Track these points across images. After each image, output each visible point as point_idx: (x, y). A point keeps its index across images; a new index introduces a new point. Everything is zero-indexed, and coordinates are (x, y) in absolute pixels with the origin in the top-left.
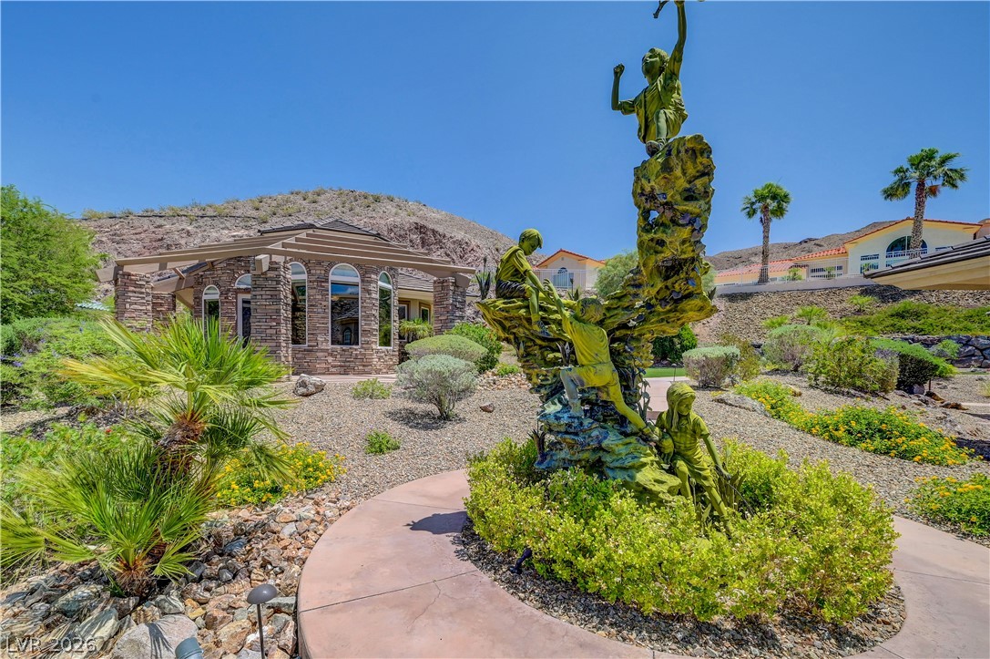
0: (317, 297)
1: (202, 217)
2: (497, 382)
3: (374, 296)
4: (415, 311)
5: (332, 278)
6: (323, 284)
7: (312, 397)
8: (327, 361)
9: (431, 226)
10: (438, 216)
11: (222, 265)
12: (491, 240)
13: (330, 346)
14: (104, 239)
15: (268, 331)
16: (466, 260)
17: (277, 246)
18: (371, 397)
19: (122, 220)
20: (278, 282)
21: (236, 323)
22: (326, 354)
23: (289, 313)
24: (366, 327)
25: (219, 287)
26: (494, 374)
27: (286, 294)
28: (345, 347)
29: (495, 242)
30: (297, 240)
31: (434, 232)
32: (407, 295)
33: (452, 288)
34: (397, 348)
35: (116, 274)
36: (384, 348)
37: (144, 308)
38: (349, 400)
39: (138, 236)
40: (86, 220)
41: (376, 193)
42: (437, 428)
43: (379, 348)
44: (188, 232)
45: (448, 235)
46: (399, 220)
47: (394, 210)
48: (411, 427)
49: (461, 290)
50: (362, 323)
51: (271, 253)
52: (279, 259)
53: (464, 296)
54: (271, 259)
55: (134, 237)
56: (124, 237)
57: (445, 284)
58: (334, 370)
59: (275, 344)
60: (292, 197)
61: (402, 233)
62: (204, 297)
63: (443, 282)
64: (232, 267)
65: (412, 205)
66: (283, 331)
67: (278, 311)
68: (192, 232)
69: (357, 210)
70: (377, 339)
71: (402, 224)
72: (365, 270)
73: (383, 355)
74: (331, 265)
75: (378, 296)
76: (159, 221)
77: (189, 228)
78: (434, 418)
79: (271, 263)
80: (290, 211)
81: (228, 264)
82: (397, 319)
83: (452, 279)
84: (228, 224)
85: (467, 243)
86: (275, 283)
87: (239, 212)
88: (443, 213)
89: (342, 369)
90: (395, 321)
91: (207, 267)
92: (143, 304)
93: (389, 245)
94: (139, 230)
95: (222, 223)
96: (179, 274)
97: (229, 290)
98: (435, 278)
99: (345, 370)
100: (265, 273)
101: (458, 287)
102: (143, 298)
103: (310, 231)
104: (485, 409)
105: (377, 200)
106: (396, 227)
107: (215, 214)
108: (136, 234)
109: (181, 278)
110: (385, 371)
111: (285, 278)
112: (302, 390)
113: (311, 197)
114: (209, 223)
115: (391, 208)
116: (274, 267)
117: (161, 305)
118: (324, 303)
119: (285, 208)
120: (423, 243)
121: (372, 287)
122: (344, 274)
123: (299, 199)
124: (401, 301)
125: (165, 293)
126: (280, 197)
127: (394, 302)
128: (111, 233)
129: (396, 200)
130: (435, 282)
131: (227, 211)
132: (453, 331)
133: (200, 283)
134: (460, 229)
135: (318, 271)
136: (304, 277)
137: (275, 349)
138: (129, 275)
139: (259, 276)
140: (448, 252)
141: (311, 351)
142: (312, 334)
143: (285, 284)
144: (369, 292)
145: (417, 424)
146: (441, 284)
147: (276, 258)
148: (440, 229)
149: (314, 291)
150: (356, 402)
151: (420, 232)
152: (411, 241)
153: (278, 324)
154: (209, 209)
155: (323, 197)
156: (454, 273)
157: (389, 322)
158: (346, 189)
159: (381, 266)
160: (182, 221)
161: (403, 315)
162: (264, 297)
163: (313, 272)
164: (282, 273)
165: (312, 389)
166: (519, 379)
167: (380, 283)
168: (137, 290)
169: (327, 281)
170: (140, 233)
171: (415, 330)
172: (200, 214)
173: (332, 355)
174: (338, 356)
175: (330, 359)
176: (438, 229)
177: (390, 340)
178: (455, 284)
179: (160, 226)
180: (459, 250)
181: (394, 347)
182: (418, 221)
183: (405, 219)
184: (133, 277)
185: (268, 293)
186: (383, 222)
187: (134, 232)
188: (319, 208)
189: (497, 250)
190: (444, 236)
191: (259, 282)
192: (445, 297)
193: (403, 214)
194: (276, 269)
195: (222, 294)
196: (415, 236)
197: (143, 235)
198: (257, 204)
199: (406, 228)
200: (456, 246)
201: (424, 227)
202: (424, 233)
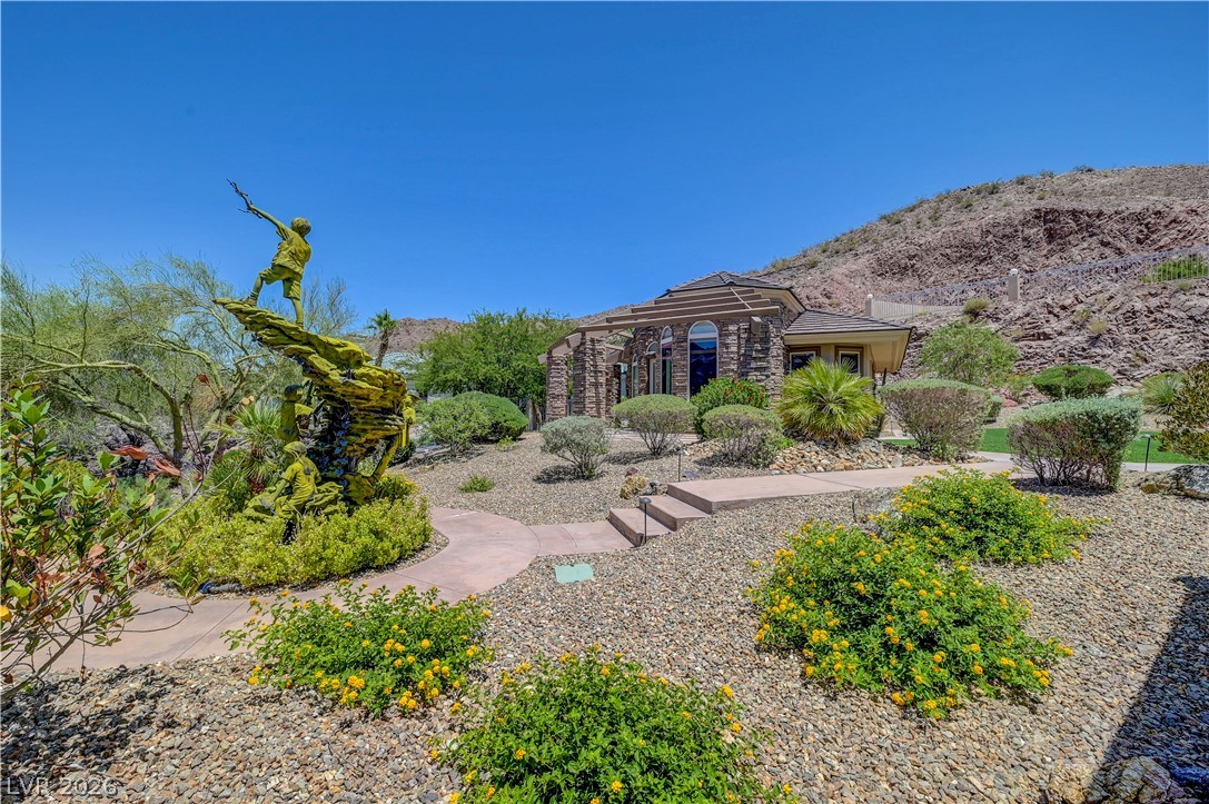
16: (1155, 242)
31: (1075, 213)
45: (1109, 211)
71: (1010, 218)
85: (1159, 213)
120: (1052, 236)
129: (1033, 179)
140: (1108, 239)
144: (727, 346)
148: (1091, 206)
169: (686, 340)
176: (1085, 207)
180: (1135, 229)
199: (1016, 222)
200: (1127, 225)
201: (1053, 211)
202: (1052, 221)
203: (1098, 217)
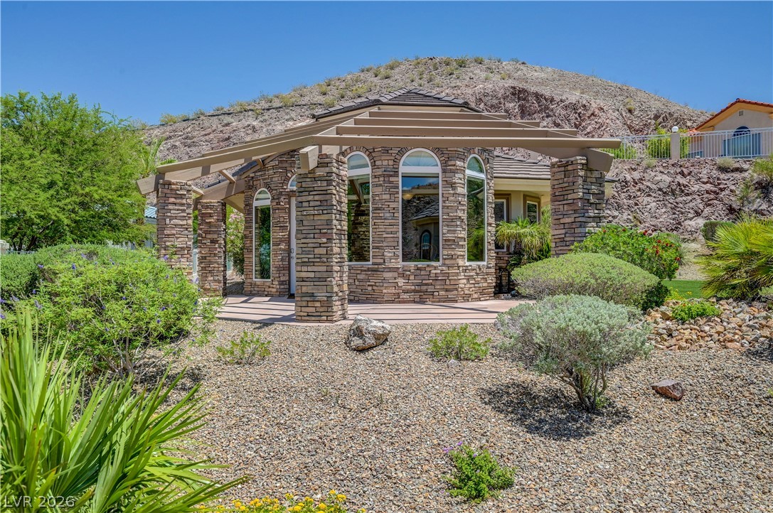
0: (384, 197)
1: (268, 110)
2: (675, 334)
3: (460, 190)
4: (517, 208)
5: (403, 169)
6: (392, 179)
7: (370, 354)
8: (396, 286)
9: (533, 89)
10: (543, 75)
11: (273, 163)
12: (620, 98)
13: (400, 264)
14: (177, 144)
15: (317, 251)
16: (585, 128)
17: (330, 133)
18: (458, 358)
19: (194, 122)
20: (329, 182)
21: (289, 235)
22: (396, 275)
23: (345, 224)
24: (450, 236)
25: (271, 190)
26: (666, 317)
27: (341, 198)
28: (421, 264)
29: (627, 100)
30: (356, 122)
31: (538, 96)
32: (506, 186)
33: (582, 173)
34: (493, 263)
35: (157, 184)
36: (474, 264)
37: (184, 222)
38: (425, 362)
39: (207, 137)
40: (163, 125)
41: (459, 56)
42: (578, 435)
43: (467, 264)
44: (254, 127)
45: (557, 98)
46: (491, 86)
47: (483, 75)
48: (530, 429)
49: (596, 174)
50: (443, 229)
51: (321, 142)
52: (332, 150)
53: (601, 185)
54: (320, 151)
55: (203, 139)
56: (195, 140)
57: (570, 168)
58: (406, 296)
59: (324, 269)
60: (362, 75)
61: (495, 101)
62: (256, 204)
63: (566, 165)
64: (284, 165)
65: (507, 65)
66: (336, 250)
67: (329, 222)
68: (257, 128)
69: (438, 80)
70: (464, 251)
71: (495, 91)
72: (447, 155)
73: (473, 273)
74: (402, 152)
75: (465, 191)
76: (227, 119)
77: (255, 123)
78: (567, 406)
79: (321, 156)
80: (360, 91)
81: (281, 162)
82: (492, 221)
83: (581, 160)
84: (293, 115)
85: (584, 106)
86: (325, 184)
87: (306, 100)
88: (550, 69)
89: (417, 297)
90: (490, 225)
91: (258, 167)
92: (183, 218)
93: (481, 117)
94: (209, 130)
95: (287, 114)
96: (228, 178)
97: (281, 194)
98: (555, 160)
99: (421, 295)
100: (313, 171)
101: (591, 170)
102: (183, 211)
103: (375, 109)
104: (663, 393)
105: (462, 64)
106: (486, 95)
107: (280, 105)
108: (206, 135)
109: (231, 183)
110: (476, 296)
111: (338, 175)
112: (357, 342)
113: (383, 72)
114: (274, 115)
115: (480, 73)
116: (324, 161)
117: (210, 216)
118: (393, 205)
119: (354, 89)
120: (524, 112)
121: (457, 178)
122: (420, 163)
123: (370, 77)
124: (498, 194)
125: (214, 201)
126: (349, 77)
127: (488, 197)
128: (183, 137)
129: (486, 61)
130: (553, 165)
131: (293, 100)
132: (588, 242)
133: (251, 187)
134: (574, 88)
135: (385, 162)
136: (368, 171)
137: (325, 275)
138: (170, 184)
139: (304, 176)
140: (558, 121)
141: (376, 270)
142: (377, 248)
143: (338, 184)
144: (453, 185)
145: (540, 421)
146: (564, 168)
147: (327, 149)
148: (546, 92)
149: (380, 189)
150: (435, 366)
151: (519, 99)
152: (506, 111)
153: (330, 240)
154: (276, 100)
155: (397, 70)
156: (584, 149)
157: (480, 226)
158: (423, 57)
159: (469, 147)
160: (249, 116)
161: (501, 213)
162: (312, 204)
163: (377, 163)
164: (334, 170)
165: (370, 340)
166: (720, 328)
167: (468, 172)
168: (178, 201)
169: (396, 174)
170: (209, 134)
171: (519, 236)
172: (266, 106)
173: (403, 276)
174: (412, 277)
175: (401, 282)
176: (543, 92)
177: (482, 252)
178: (587, 167)
179: (228, 125)
180: (573, 116)
181: (489, 261)
182: (515, 84)
183: (498, 84)
184: (173, 186)
185: (317, 198)
186: (470, 91)
187: (204, 133)
188: (393, 84)
189: (630, 111)
190: (552, 100)
191: (308, 184)
192: (571, 188)
193: (496, 78)
194: (326, 165)
195: (273, 199)
196: (512, 105)
197: (212, 136)
198: (324, 88)
199: (500, 95)
200: (568, 111)
201: (524, 91)
202: (524, 100)
203: (551, 102)
